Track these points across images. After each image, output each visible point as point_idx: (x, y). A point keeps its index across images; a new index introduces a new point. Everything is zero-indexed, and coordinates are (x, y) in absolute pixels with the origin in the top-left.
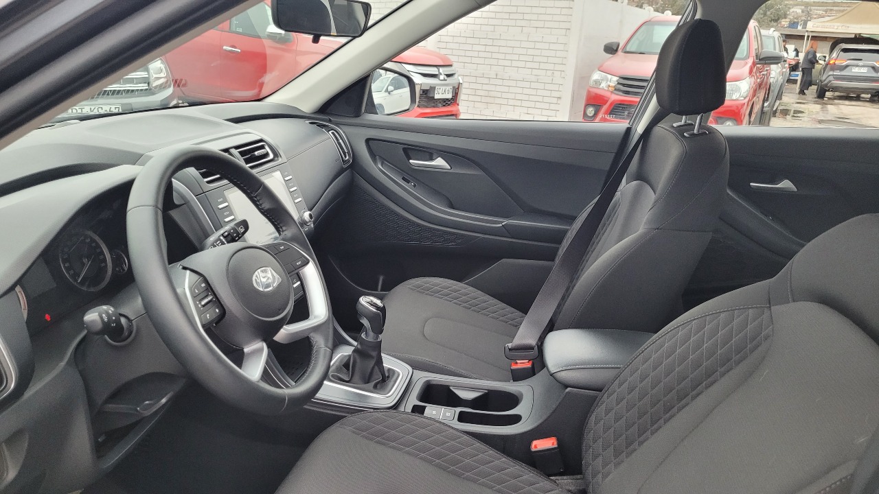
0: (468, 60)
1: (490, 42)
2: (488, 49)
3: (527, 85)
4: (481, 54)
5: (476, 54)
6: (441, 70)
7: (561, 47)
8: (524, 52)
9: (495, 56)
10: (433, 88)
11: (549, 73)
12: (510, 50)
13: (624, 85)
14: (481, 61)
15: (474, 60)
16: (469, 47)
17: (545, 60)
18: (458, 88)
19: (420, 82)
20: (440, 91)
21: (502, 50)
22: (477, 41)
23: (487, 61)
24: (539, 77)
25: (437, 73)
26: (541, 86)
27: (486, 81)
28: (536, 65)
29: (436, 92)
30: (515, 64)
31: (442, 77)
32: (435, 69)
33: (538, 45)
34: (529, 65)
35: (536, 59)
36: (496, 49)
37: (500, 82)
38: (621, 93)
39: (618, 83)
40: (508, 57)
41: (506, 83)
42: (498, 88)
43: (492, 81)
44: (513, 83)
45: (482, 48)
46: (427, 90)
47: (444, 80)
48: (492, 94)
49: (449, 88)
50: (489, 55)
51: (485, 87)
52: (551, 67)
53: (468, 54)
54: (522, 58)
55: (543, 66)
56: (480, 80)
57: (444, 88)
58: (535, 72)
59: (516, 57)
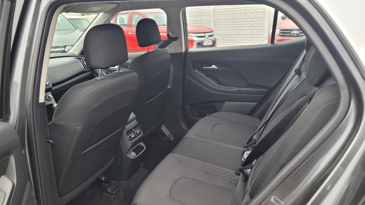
0: (226, 28)
1: (234, 21)
2: (234, 23)
3: (250, 36)
4: (231, 26)
5: (229, 26)
6: (206, 34)
7: (262, 19)
8: (247, 23)
9: (236, 26)
10: (202, 42)
11: (258, 30)
12: (242, 23)
13: (282, 33)
14: (231, 28)
15: (229, 28)
16: (226, 23)
17: (256, 25)
18: (215, 41)
19: (196, 40)
20: (206, 42)
21: (239, 23)
22: (229, 21)
23: (233, 28)
24: (254, 33)
25: (204, 35)
26: (255, 36)
27: (233, 36)
28: (252, 28)
29: (204, 43)
30: (244, 28)
31: (206, 37)
32: (204, 34)
33: (253, 20)
34: (250, 28)
35: (253, 25)
36: (236, 23)
37: (239, 36)
38: (280, 36)
39: (280, 32)
40: (241, 26)
41: (241, 36)
42: (239, 39)
43: (236, 36)
44: (244, 36)
45: (231, 23)
46: (200, 43)
47: (208, 38)
48: (236, 41)
49: (211, 41)
50: (234, 26)
51: (233, 39)
52: (259, 28)
53: (226, 26)
54: (247, 25)
55: (255, 28)
56: (231, 36)
57: (208, 41)
58: (252, 30)
59: (244, 25)
